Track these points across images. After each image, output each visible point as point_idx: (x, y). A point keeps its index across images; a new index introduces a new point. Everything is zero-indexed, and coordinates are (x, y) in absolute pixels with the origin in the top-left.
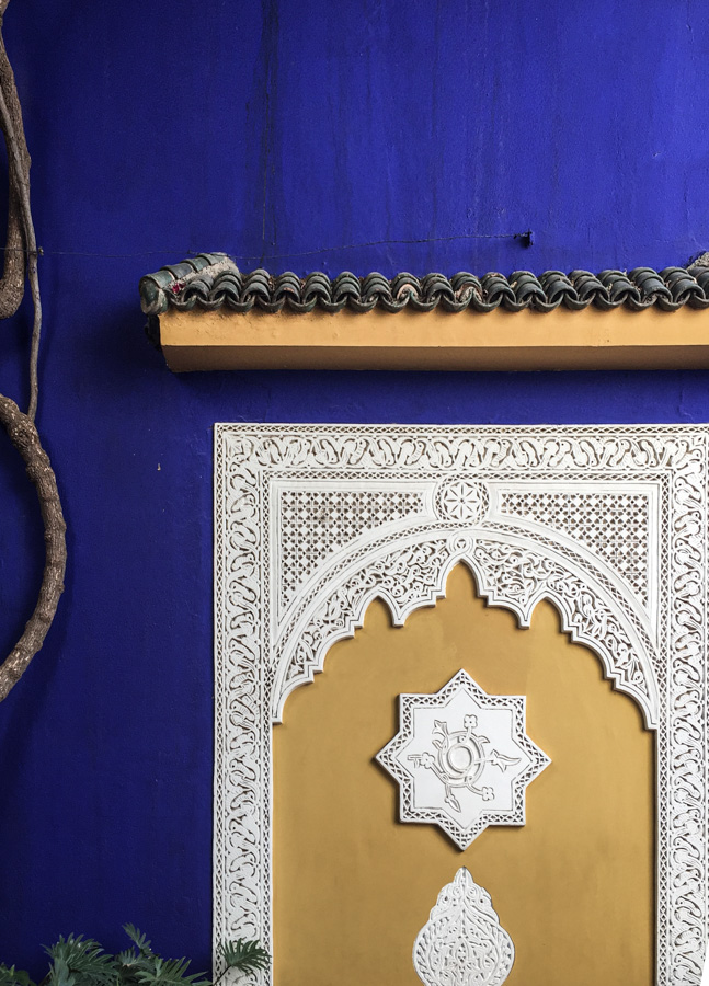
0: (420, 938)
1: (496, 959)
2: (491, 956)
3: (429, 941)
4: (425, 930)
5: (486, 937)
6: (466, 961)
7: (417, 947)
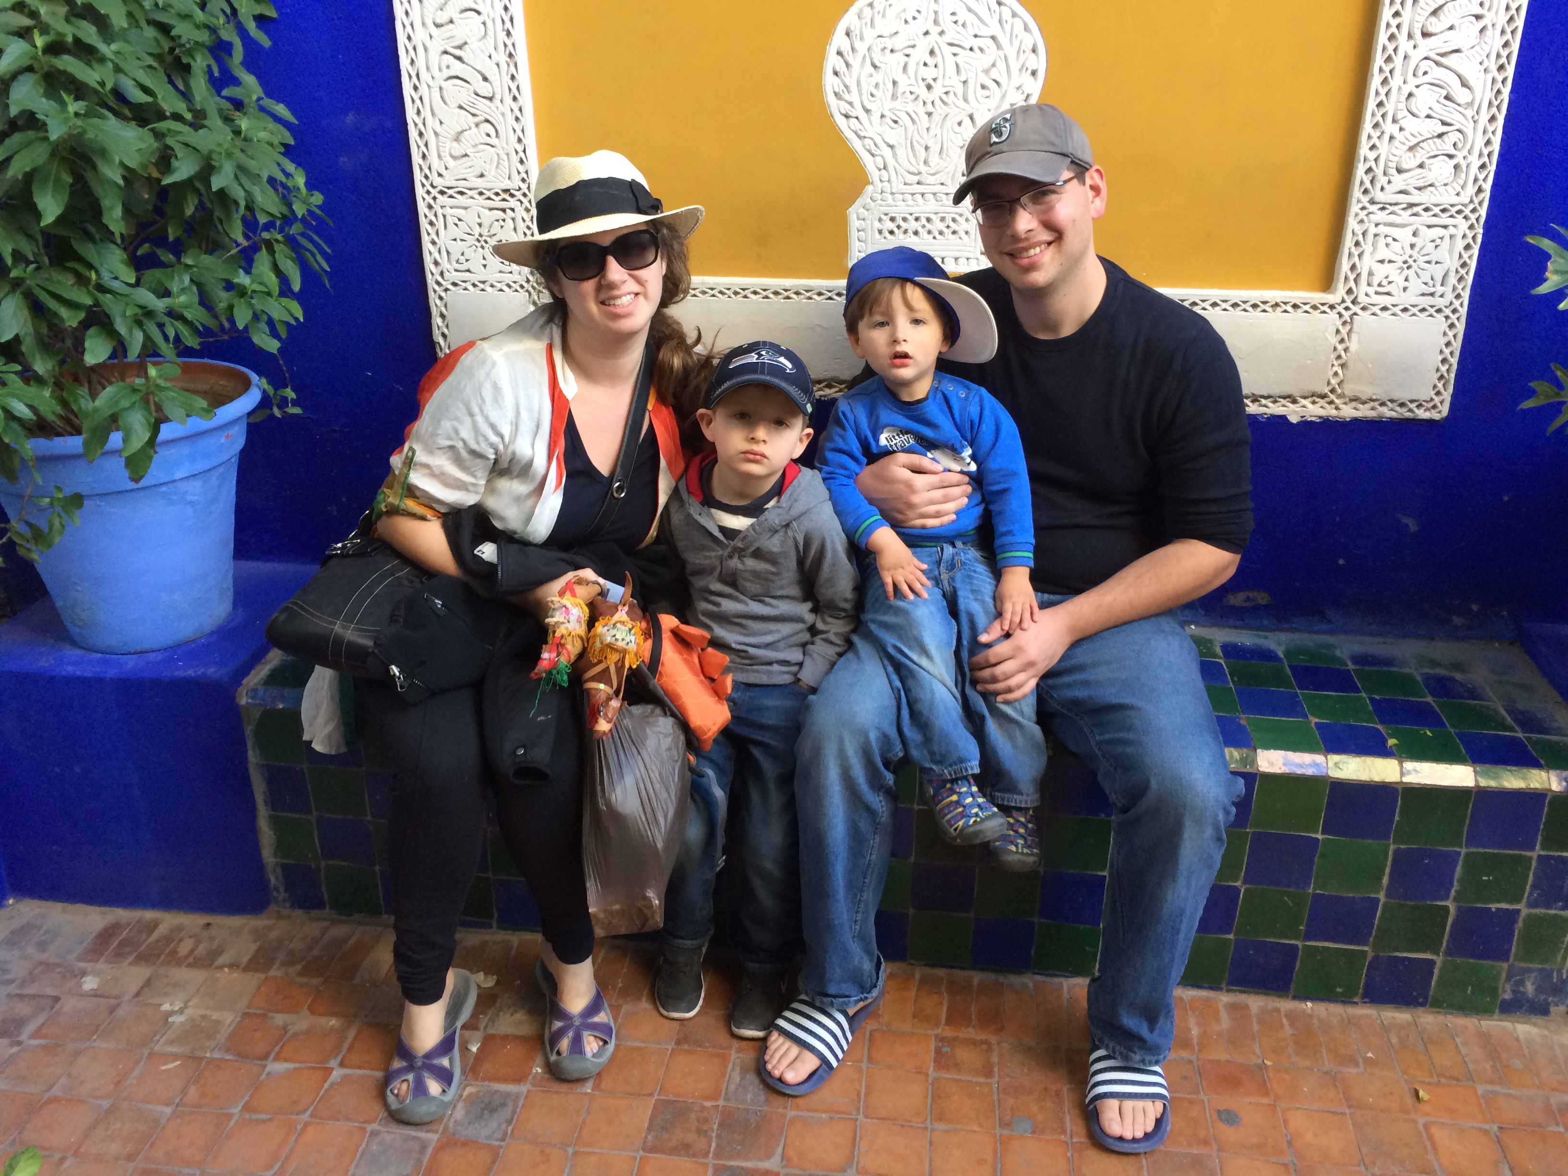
0: (839, 40)
1: (1003, 80)
2: (994, 74)
3: (858, 44)
4: (849, 19)
5: (984, 31)
6: (938, 90)
7: (832, 61)
